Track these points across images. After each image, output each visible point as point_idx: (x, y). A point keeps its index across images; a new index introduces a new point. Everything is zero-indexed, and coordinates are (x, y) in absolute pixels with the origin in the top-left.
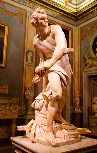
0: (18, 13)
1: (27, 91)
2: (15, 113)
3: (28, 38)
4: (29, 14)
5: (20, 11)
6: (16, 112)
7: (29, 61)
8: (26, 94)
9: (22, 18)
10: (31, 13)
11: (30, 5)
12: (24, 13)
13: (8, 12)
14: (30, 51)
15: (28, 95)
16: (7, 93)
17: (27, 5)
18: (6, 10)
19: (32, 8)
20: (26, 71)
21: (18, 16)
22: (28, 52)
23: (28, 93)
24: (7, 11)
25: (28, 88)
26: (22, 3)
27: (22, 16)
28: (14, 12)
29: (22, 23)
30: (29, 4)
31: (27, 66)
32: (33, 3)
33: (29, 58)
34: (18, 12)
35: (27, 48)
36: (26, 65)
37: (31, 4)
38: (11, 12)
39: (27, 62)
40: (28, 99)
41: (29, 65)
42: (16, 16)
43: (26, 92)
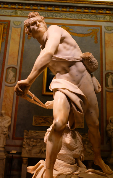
0: (91, 33)
1: (109, 125)
2: (90, 153)
3: (106, 58)
4: (106, 29)
5: (94, 29)
6: (92, 151)
7: (110, 86)
8: (108, 129)
9: (97, 36)
10: (107, 27)
11: (106, 19)
12: (98, 30)
13: (79, 34)
14: (110, 74)
15: (110, 130)
16: (83, 127)
17: (102, 19)
18: (77, 32)
19: (108, 21)
20: (107, 99)
21: (91, 36)
22: (107, 75)
23: (110, 127)
24: (77, 34)
25: (110, 121)
26: (95, 19)
27: (97, 34)
28: (86, 32)
29: (96, 42)
30: (105, 17)
31: (107, 93)
32: (109, 15)
33: (110, 82)
34: (90, 31)
35: (106, 70)
36: (106, 91)
37: (107, 17)
38: (82, 33)
39: (108, 87)
40: (111, 136)
41: (110, 90)
42: (89, 36)
43: (107, 127)
